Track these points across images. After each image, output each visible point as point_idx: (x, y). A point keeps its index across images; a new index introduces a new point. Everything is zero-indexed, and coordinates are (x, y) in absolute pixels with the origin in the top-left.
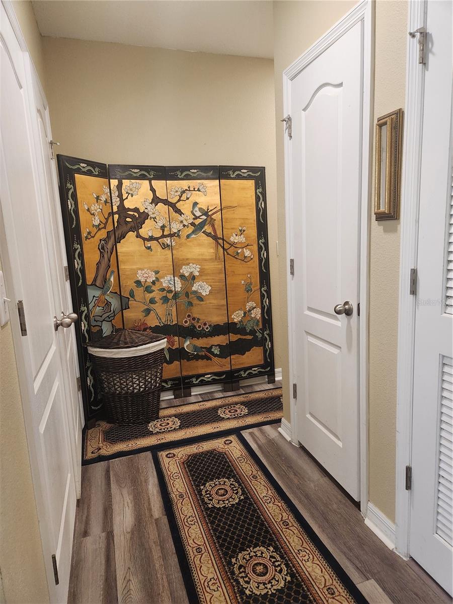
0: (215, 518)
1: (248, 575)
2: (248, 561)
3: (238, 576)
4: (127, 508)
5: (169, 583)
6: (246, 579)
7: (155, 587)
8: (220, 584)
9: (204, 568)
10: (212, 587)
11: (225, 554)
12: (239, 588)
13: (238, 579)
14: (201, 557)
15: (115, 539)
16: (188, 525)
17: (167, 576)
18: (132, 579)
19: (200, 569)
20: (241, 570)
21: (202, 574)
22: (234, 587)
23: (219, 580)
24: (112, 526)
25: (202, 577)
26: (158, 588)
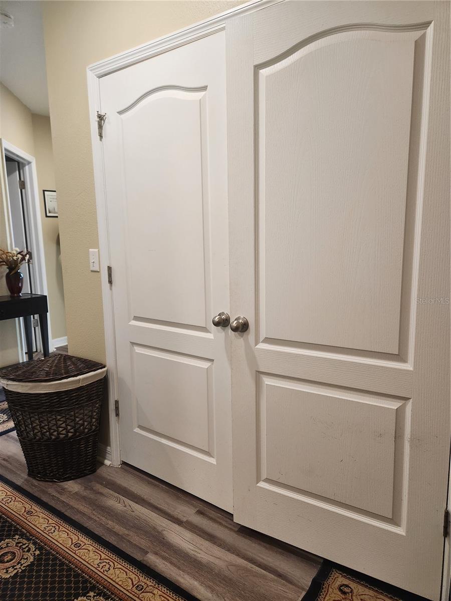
0: (76, 583)
2: (22, 559)
3: (30, 543)
4: (192, 548)
5: (90, 518)
7: (100, 512)
10: (105, 564)
11: (48, 553)
12: (26, 536)
13: (28, 541)
14: (72, 541)
15: (170, 522)
16: (105, 561)
17: (95, 521)
18: (125, 508)
22: (31, 535)
24: (185, 528)
25: (63, 530)
26: (97, 512)
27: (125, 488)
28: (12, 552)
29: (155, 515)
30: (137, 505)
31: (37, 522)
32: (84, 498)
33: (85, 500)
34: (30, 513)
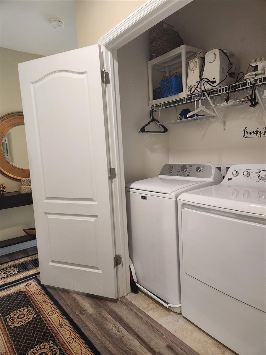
1: (50, 351)
3: (57, 348)
5: (96, 336)
6: (51, 348)
7: (102, 332)
8: (66, 341)
9: (78, 347)
10: (71, 338)
12: (56, 343)
13: (56, 347)
14: (82, 352)
17: (99, 339)
18: (118, 332)
19: (80, 346)
20: (55, 352)
21: (78, 343)
22: (59, 342)
23: (68, 343)
25: (77, 342)
26: (101, 333)
27: (120, 316)
28: (46, 353)
29: (137, 342)
30: (126, 332)
31: (64, 333)
32: (95, 320)
33: (95, 321)
34: (61, 325)
